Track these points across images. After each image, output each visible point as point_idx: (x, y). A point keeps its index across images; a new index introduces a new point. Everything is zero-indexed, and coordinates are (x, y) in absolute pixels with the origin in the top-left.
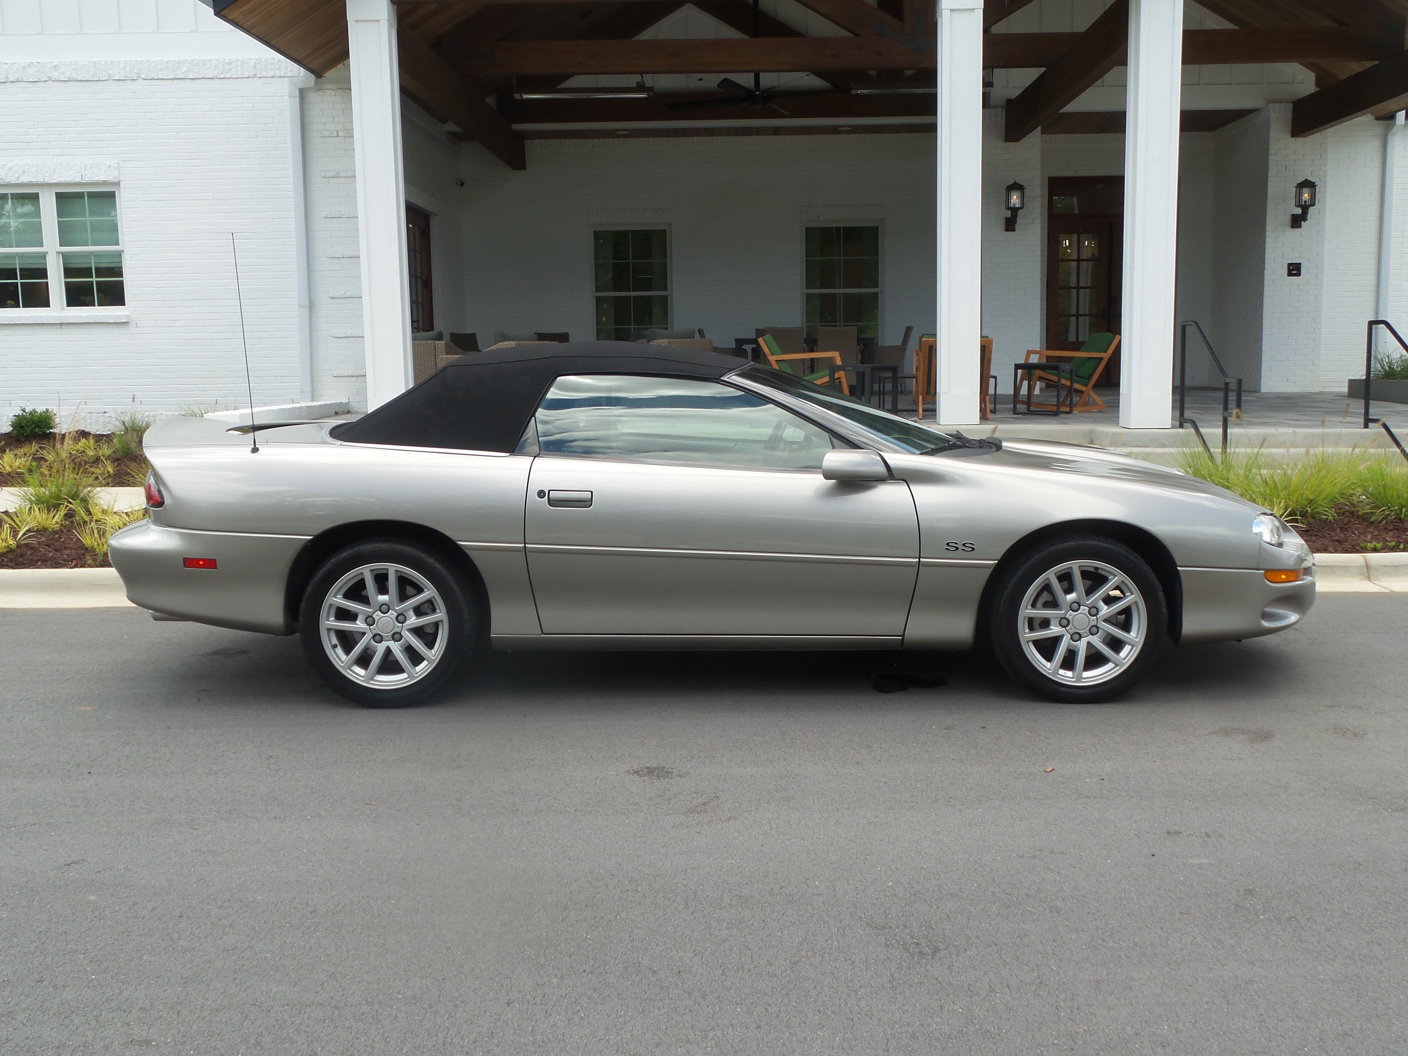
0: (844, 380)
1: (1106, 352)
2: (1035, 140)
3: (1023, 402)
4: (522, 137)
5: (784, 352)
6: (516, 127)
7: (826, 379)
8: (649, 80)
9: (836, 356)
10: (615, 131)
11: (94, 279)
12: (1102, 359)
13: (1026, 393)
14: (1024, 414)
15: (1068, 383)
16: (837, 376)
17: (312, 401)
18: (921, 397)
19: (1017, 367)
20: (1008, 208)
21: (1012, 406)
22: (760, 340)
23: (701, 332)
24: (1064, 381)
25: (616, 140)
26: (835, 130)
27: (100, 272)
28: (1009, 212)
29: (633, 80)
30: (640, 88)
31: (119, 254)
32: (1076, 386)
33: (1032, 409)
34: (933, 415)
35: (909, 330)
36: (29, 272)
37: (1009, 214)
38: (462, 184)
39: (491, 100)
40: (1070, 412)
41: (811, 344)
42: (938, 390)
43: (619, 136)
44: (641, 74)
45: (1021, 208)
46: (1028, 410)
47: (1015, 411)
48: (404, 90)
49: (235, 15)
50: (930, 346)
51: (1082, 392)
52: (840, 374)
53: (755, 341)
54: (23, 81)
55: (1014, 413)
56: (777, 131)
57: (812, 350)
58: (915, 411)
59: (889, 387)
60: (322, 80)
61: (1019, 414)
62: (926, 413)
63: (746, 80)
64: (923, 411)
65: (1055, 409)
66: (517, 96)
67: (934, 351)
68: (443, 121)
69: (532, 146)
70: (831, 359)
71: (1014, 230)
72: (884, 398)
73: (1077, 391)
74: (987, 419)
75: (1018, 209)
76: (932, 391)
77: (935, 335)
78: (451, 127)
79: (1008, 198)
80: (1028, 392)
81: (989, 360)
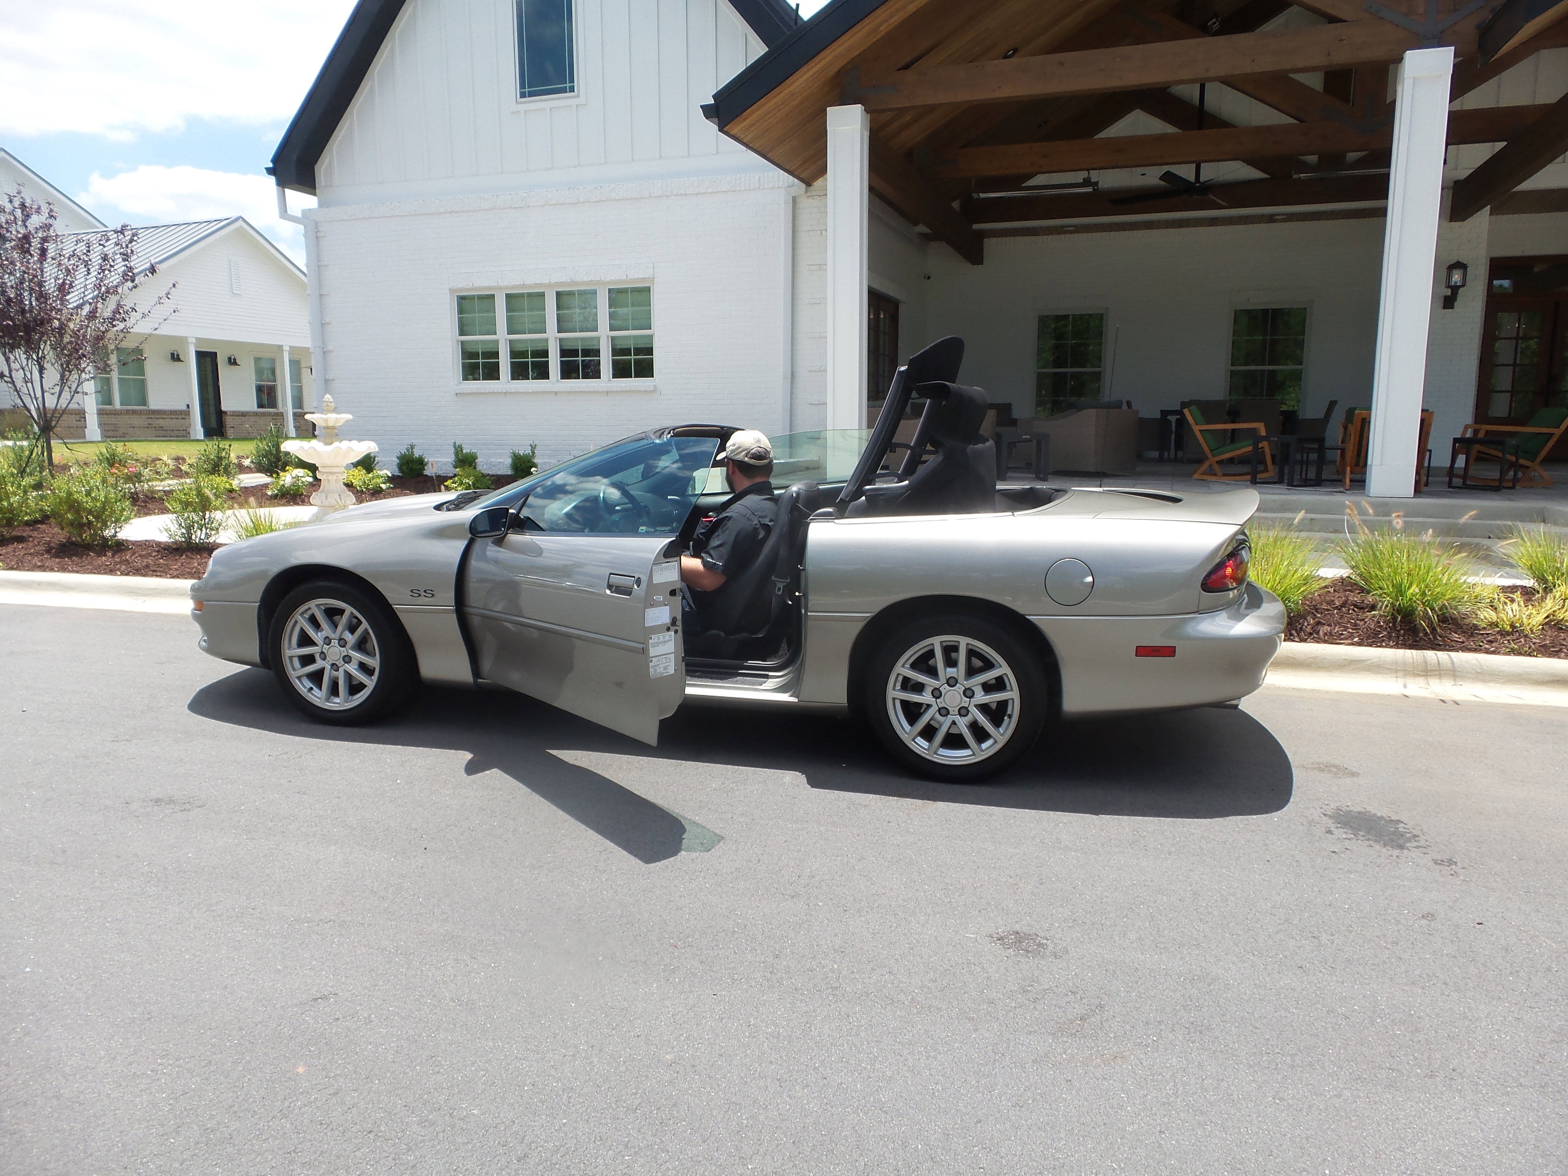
0: (1267, 450)
1: (1558, 427)
2: (1482, 220)
3: (1458, 476)
4: (981, 236)
5: (1209, 423)
6: (976, 226)
7: (1250, 448)
8: (1094, 176)
9: (1261, 428)
10: (1063, 227)
11: (633, 357)
12: (1553, 434)
13: (1463, 466)
14: (1459, 488)
15: (1513, 459)
16: (1260, 445)
17: (790, 457)
18: (1348, 469)
19: (1456, 440)
20: (1448, 286)
21: (1447, 479)
22: (1186, 411)
23: (1129, 404)
24: (1509, 457)
25: (1063, 236)
26: (1271, 219)
27: (638, 351)
28: (1450, 290)
29: (1080, 176)
30: (1087, 182)
31: (651, 337)
32: (1522, 461)
33: (1468, 483)
34: (1361, 486)
35: (1332, 404)
36: (587, 352)
37: (1448, 292)
38: (929, 278)
39: (956, 205)
40: (1513, 488)
41: (1234, 415)
42: (1369, 462)
43: (1066, 233)
44: (1088, 170)
45: (1463, 286)
46: (1464, 483)
47: (1450, 485)
48: (871, 189)
49: (736, 130)
50: (1363, 419)
51: (1528, 467)
52: (1264, 444)
53: (1180, 413)
54: (589, 201)
55: (1449, 487)
56: (1213, 222)
57: (1234, 422)
58: (1340, 481)
59: (1313, 456)
60: (811, 188)
61: (1454, 488)
62: (1353, 483)
63: (1186, 172)
64: (1351, 481)
65: (1497, 484)
66: (975, 196)
67: (1367, 424)
68: (915, 224)
69: (990, 244)
70: (1254, 431)
71: (1452, 308)
72: (1307, 467)
73: (1522, 466)
74: (1420, 492)
75: (1459, 287)
76: (1362, 462)
77: (1369, 409)
78: (922, 229)
79: (1449, 277)
80: (1466, 465)
81: (1428, 434)
